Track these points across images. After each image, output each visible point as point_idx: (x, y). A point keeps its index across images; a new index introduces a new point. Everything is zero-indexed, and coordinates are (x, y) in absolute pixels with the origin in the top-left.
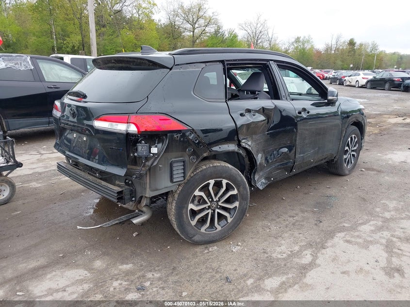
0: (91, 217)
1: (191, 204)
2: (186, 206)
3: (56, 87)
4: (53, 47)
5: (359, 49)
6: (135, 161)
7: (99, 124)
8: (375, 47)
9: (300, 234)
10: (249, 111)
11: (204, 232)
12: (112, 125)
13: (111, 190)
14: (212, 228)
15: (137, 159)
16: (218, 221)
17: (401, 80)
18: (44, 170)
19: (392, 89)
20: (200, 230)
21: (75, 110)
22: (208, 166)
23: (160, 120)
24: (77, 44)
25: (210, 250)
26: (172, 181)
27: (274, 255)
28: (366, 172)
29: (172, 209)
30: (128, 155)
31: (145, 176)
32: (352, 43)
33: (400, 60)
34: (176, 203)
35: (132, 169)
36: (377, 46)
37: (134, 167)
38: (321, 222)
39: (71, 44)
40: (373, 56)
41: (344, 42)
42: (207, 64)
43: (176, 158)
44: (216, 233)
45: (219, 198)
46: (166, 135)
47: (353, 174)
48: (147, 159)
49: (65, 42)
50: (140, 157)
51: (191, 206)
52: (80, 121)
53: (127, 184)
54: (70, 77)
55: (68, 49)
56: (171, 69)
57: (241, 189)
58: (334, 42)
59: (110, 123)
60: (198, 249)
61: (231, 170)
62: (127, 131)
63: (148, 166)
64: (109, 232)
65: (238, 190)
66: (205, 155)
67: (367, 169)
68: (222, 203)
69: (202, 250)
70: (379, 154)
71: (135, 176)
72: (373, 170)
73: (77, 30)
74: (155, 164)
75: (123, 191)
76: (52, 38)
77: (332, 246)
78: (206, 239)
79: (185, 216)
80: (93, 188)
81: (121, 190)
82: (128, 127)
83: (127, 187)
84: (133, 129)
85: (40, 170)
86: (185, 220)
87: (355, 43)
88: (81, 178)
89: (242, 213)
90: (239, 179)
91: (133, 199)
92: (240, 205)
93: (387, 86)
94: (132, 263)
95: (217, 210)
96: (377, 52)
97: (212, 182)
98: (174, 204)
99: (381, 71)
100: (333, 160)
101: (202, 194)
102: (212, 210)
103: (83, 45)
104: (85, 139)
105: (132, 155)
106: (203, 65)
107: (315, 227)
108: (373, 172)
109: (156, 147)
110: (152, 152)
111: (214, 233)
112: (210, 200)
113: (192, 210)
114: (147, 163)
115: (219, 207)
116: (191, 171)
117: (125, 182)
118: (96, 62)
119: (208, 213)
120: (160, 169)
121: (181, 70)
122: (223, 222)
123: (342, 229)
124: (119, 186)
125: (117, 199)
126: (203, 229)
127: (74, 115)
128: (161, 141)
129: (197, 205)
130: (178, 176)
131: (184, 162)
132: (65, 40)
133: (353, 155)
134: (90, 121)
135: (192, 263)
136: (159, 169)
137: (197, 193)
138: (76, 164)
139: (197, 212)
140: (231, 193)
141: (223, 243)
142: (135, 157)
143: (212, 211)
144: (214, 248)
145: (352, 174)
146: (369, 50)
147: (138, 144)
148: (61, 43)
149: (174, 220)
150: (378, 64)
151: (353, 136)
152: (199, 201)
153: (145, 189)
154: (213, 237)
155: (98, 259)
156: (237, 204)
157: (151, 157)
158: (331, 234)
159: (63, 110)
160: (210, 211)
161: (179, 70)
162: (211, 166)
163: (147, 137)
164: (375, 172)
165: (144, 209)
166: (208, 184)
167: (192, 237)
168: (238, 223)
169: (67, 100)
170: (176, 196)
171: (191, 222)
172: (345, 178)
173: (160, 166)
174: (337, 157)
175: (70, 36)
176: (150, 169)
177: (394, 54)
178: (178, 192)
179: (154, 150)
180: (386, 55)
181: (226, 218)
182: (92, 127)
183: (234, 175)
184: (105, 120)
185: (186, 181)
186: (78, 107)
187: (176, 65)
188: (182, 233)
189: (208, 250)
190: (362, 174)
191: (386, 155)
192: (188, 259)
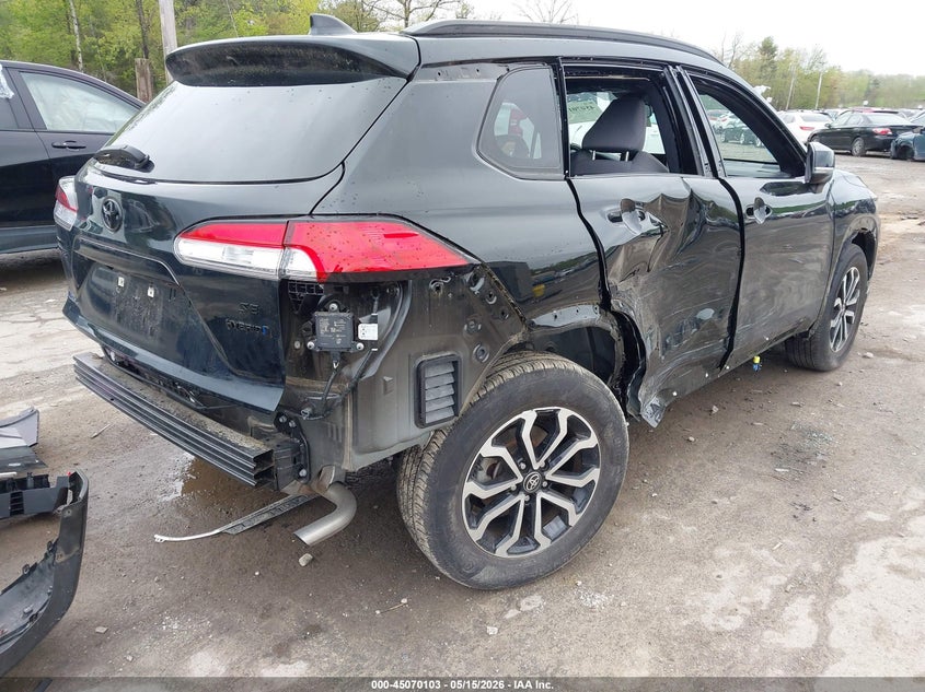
0: (177, 505)
1: (472, 483)
2: (457, 487)
3: (74, 145)
4: (73, 52)
5: (784, 62)
6: (309, 364)
7: (190, 250)
8: (818, 58)
9: (761, 547)
10: (629, 205)
11: (506, 556)
12: (231, 252)
13: (235, 449)
14: (526, 543)
15: (316, 358)
16: (543, 525)
17: (890, 133)
18: (47, 367)
19: (868, 153)
20: (494, 552)
21: (119, 208)
22: (518, 371)
23: (387, 236)
24: (130, 46)
25: (525, 607)
26: (420, 420)
27: (707, 620)
28: (879, 360)
29: (415, 497)
30: (288, 346)
31: (339, 410)
32: (768, 48)
33: (871, 87)
34: (429, 483)
35: (298, 387)
36: (825, 55)
37: (306, 382)
38: (806, 508)
39: (115, 46)
40: (813, 78)
41: (751, 46)
42: (512, 66)
43: (432, 352)
44: (536, 556)
45: (546, 461)
46: (404, 284)
47: (847, 366)
48: (346, 357)
49: (101, 41)
50: (324, 353)
51: (471, 488)
52: (135, 240)
53: (282, 428)
54: (110, 119)
55: (108, 58)
56: (409, 78)
57: (609, 433)
58: (728, 46)
59: (227, 246)
60: (489, 606)
61: (582, 380)
62: (281, 271)
63: (349, 378)
64: (229, 554)
65: (600, 436)
66: (515, 339)
67: (878, 353)
68: (555, 473)
69: (499, 609)
70: (892, 313)
71: (308, 410)
72: (892, 354)
73: (131, 12)
74: (370, 373)
75: (271, 451)
76: (70, 31)
77: (862, 587)
78: (511, 574)
79: (453, 518)
80: (179, 437)
81: (265, 450)
82: (285, 260)
83: (281, 436)
84: (301, 266)
85: (36, 366)
86: (454, 528)
87: (774, 50)
88: (145, 408)
89: (608, 497)
90: (605, 405)
91: (303, 473)
92: (602, 475)
93: (857, 146)
94: (304, 659)
95: (541, 495)
96: (824, 69)
97: (529, 417)
98: (423, 484)
99: (841, 111)
100: (805, 334)
101: (502, 452)
102: (527, 494)
103: (145, 49)
104: (151, 293)
105: (297, 345)
106: (500, 70)
107: (794, 524)
108: (893, 362)
109: (374, 320)
110: (360, 337)
111: (531, 557)
112: (523, 466)
113: (473, 499)
114: (345, 371)
115: (545, 484)
116: (474, 389)
117: (277, 423)
118: (179, 64)
119: (517, 505)
120: (385, 389)
121: (441, 81)
122: (556, 526)
123: (872, 532)
124: (258, 434)
125: (256, 477)
126: (502, 551)
127: (114, 221)
128: (388, 300)
129: (487, 484)
130: (438, 407)
131: (455, 364)
132: (101, 36)
133: (849, 319)
134: (165, 242)
135: (479, 652)
136: (382, 386)
137: (489, 450)
138: (129, 366)
139: (486, 504)
140: (580, 445)
141: (555, 584)
142: (309, 352)
143: (528, 498)
144: (533, 601)
145: (844, 367)
146: (805, 65)
147: (317, 314)
148: (93, 44)
149: (422, 528)
150: (826, 98)
151: (853, 269)
152: (490, 472)
153: (341, 446)
154: (530, 569)
155: (201, 648)
156: (594, 474)
157: (360, 353)
158: (843, 548)
159: (84, 208)
160: (522, 498)
161: (433, 82)
162: (529, 370)
163: (346, 290)
164: (900, 362)
165: (332, 495)
166: (520, 424)
167: (472, 575)
168: (597, 526)
169: (93, 176)
170: (429, 460)
171: (470, 532)
172: (829, 377)
173: (387, 379)
174: (815, 327)
175: (113, 25)
176: (354, 390)
177: (860, 73)
178: (435, 449)
179: (369, 332)
180: (841, 75)
181: (563, 514)
182: (171, 258)
183: (591, 395)
184: (210, 237)
185: (457, 418)
186: (126, 196)
187: (426, 66)
188: (444, 565)
189: (519, 608)
190: (870, 367)
191: (909, 313)
192: (464, 638)
